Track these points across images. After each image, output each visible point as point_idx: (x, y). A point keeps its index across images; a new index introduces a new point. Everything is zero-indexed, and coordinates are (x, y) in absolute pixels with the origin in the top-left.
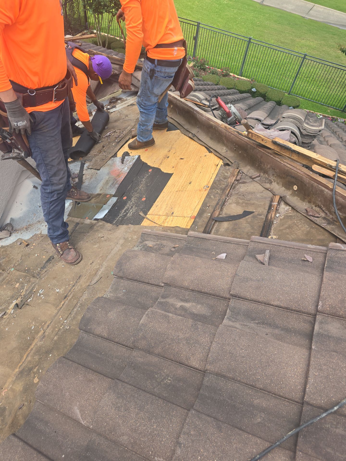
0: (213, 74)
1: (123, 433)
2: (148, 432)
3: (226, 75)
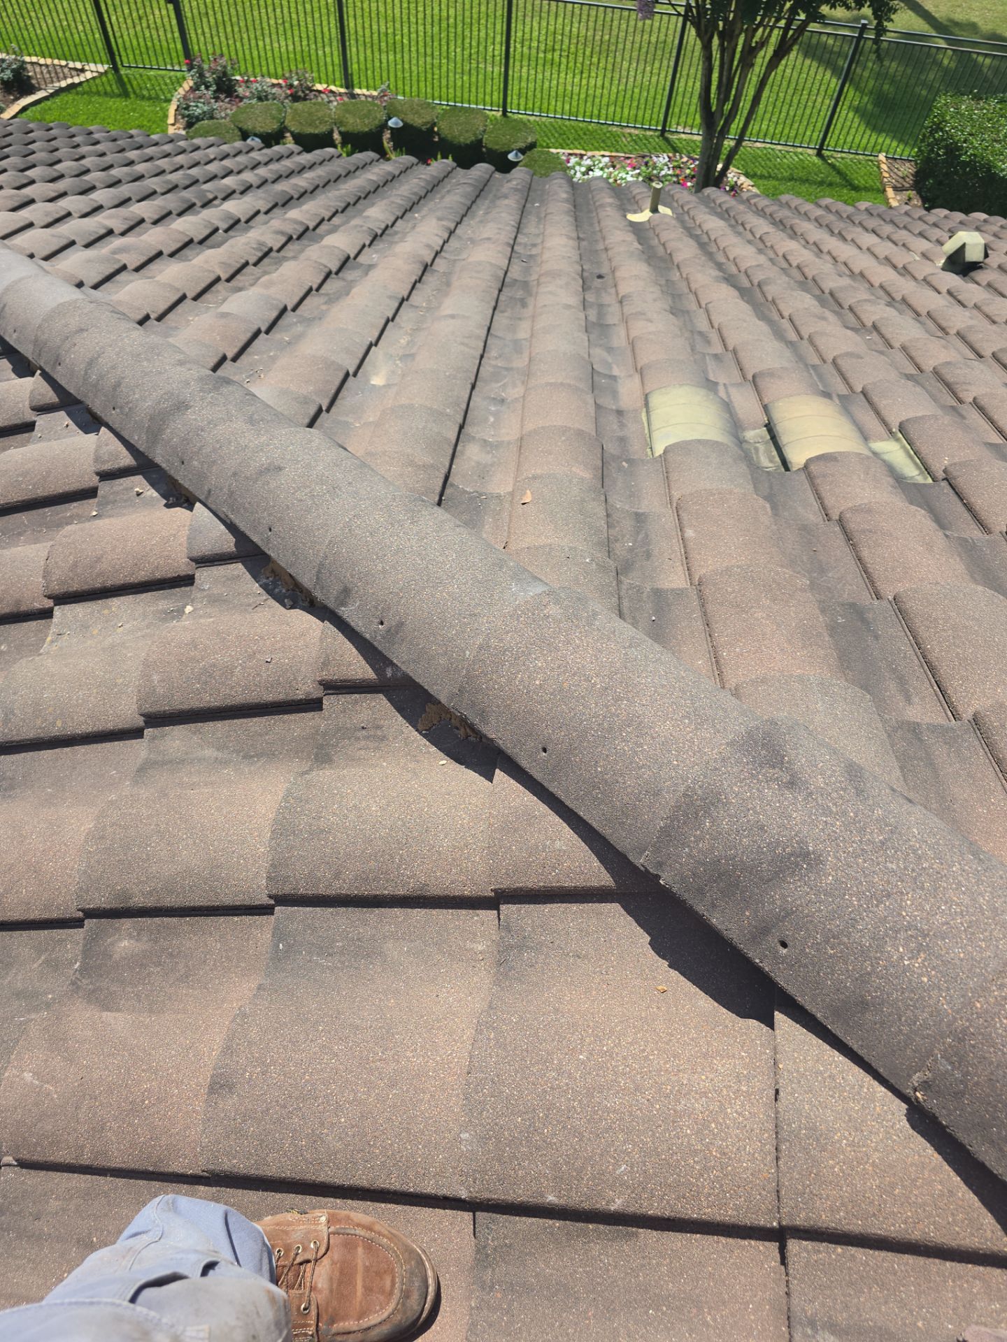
0: (260, 99)
3: (303, 92)
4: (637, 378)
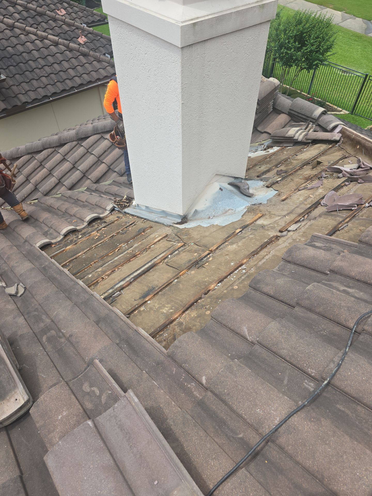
1: (284, 348)
2: (305, 352)
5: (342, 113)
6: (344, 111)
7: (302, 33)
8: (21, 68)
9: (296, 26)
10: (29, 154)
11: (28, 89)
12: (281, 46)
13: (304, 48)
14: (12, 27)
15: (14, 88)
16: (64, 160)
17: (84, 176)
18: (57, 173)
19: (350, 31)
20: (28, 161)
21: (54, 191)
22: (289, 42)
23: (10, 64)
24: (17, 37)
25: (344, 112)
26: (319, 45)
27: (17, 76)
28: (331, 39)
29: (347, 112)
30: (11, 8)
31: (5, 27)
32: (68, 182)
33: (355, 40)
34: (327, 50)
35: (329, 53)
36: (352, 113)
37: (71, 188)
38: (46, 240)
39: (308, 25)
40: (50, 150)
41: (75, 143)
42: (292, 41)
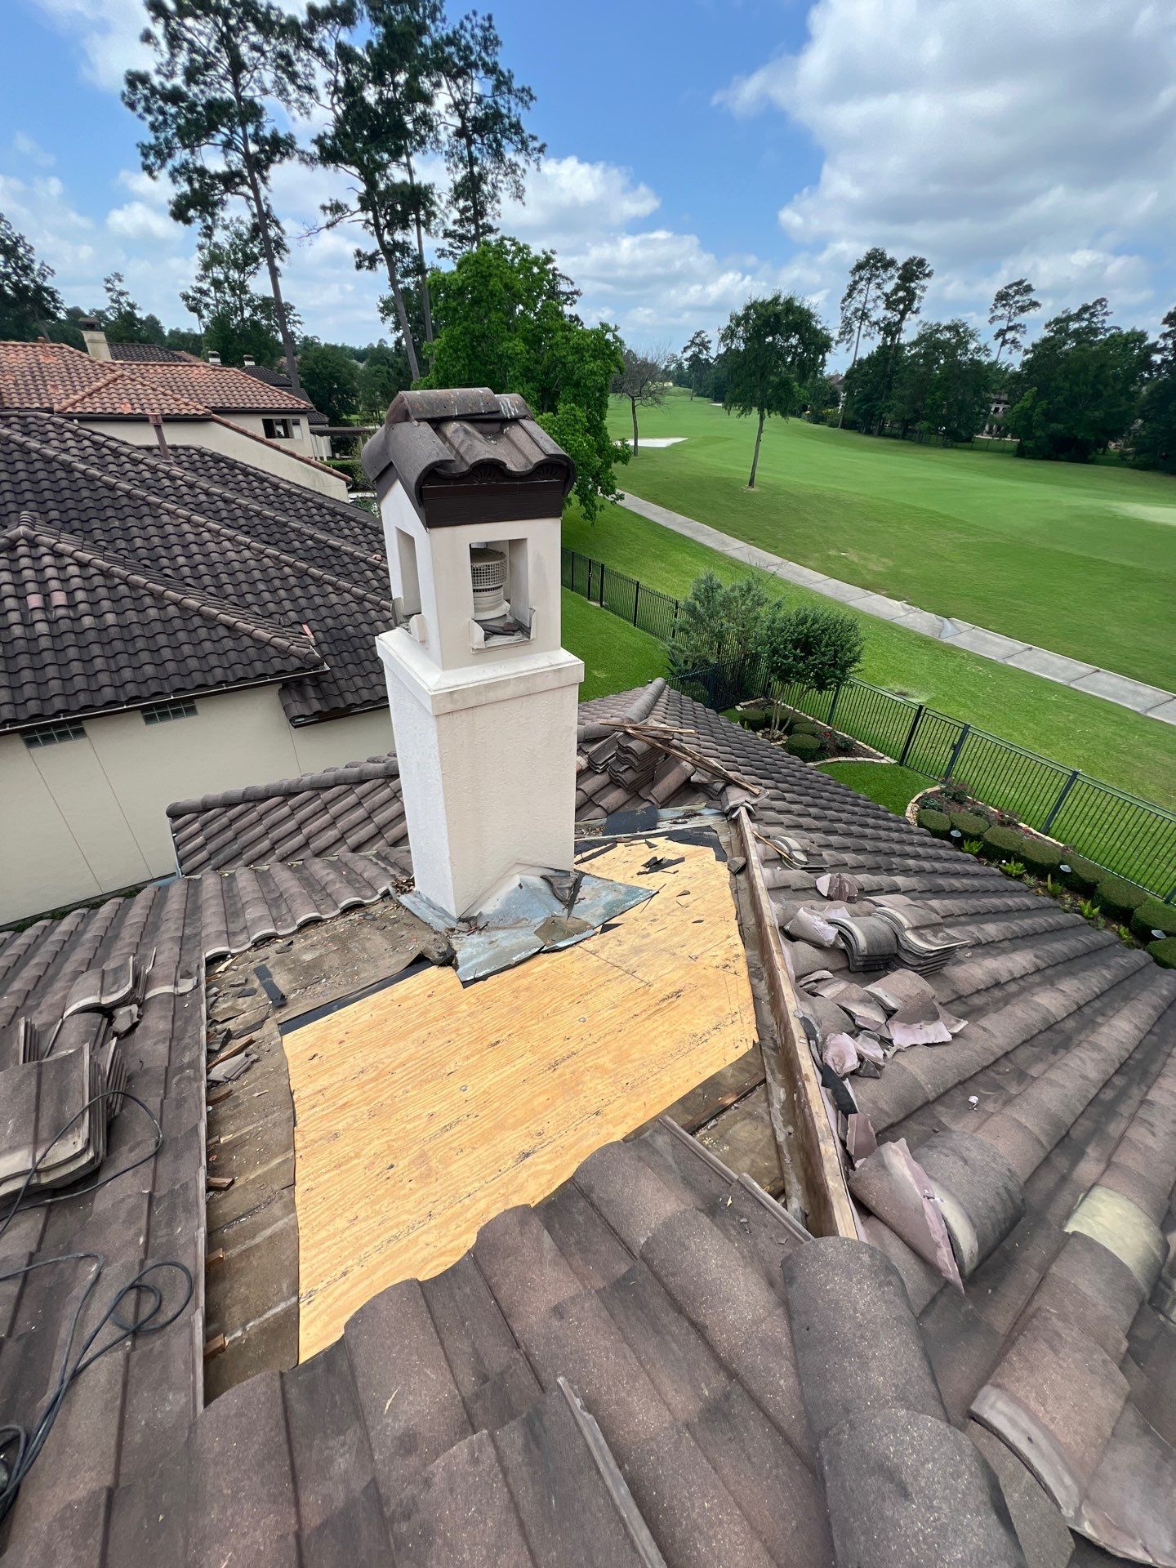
0: (977, 814)
3: (1009, 823)
4: (1102, 1166)
5: (883, 761)
6: (887, 758)
7: (807, 636)
8: (358, 656)
9: (797, 625)
10: (313, 789)
11: (361, 685)
12: (775, 652)
13: (811, 658)
14: (360, 600)
15: (342, 682)
16: (359, 804)
17: (379, 832)
18: (342, 824)
19: (913, 632)
20: (309, 800)
21: (332, 850)
22: (785, 648)
23: (344, 648)
24: (365, 613)
25: (887, 760)
26: (835, 656)
27: (350, 667)
28: (857, 649)
29: (893, 761)
30: (369, 574)
31: (351, 598)
32: (352, 840)
33: (920, 647)
34: (850, 663)
35: (853, 669)
36: (901, 762)
37: (356, 849)
38: (271, 930)
39: (817, 626)
40: (343, 788)
41: (380, 781)
42: (790, 646)
